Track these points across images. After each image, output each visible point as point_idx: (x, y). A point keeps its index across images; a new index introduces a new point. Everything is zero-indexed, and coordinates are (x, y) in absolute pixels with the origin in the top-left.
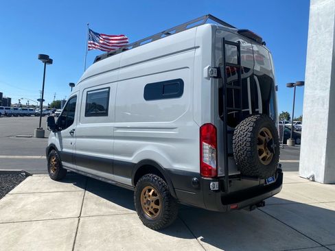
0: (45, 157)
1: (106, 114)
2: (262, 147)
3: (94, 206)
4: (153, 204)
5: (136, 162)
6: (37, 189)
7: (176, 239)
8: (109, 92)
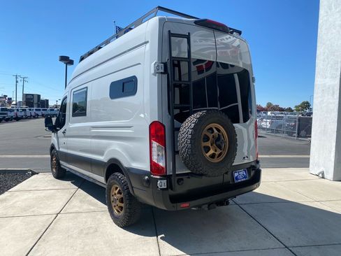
0: (49, 156)
1: (85, 114)
2: (208, 144)
3: (79, 204)
4: (118, 202)
5: (106, 161)
6: (36, 187)
7: (137, 236)
8: (86, 92)
